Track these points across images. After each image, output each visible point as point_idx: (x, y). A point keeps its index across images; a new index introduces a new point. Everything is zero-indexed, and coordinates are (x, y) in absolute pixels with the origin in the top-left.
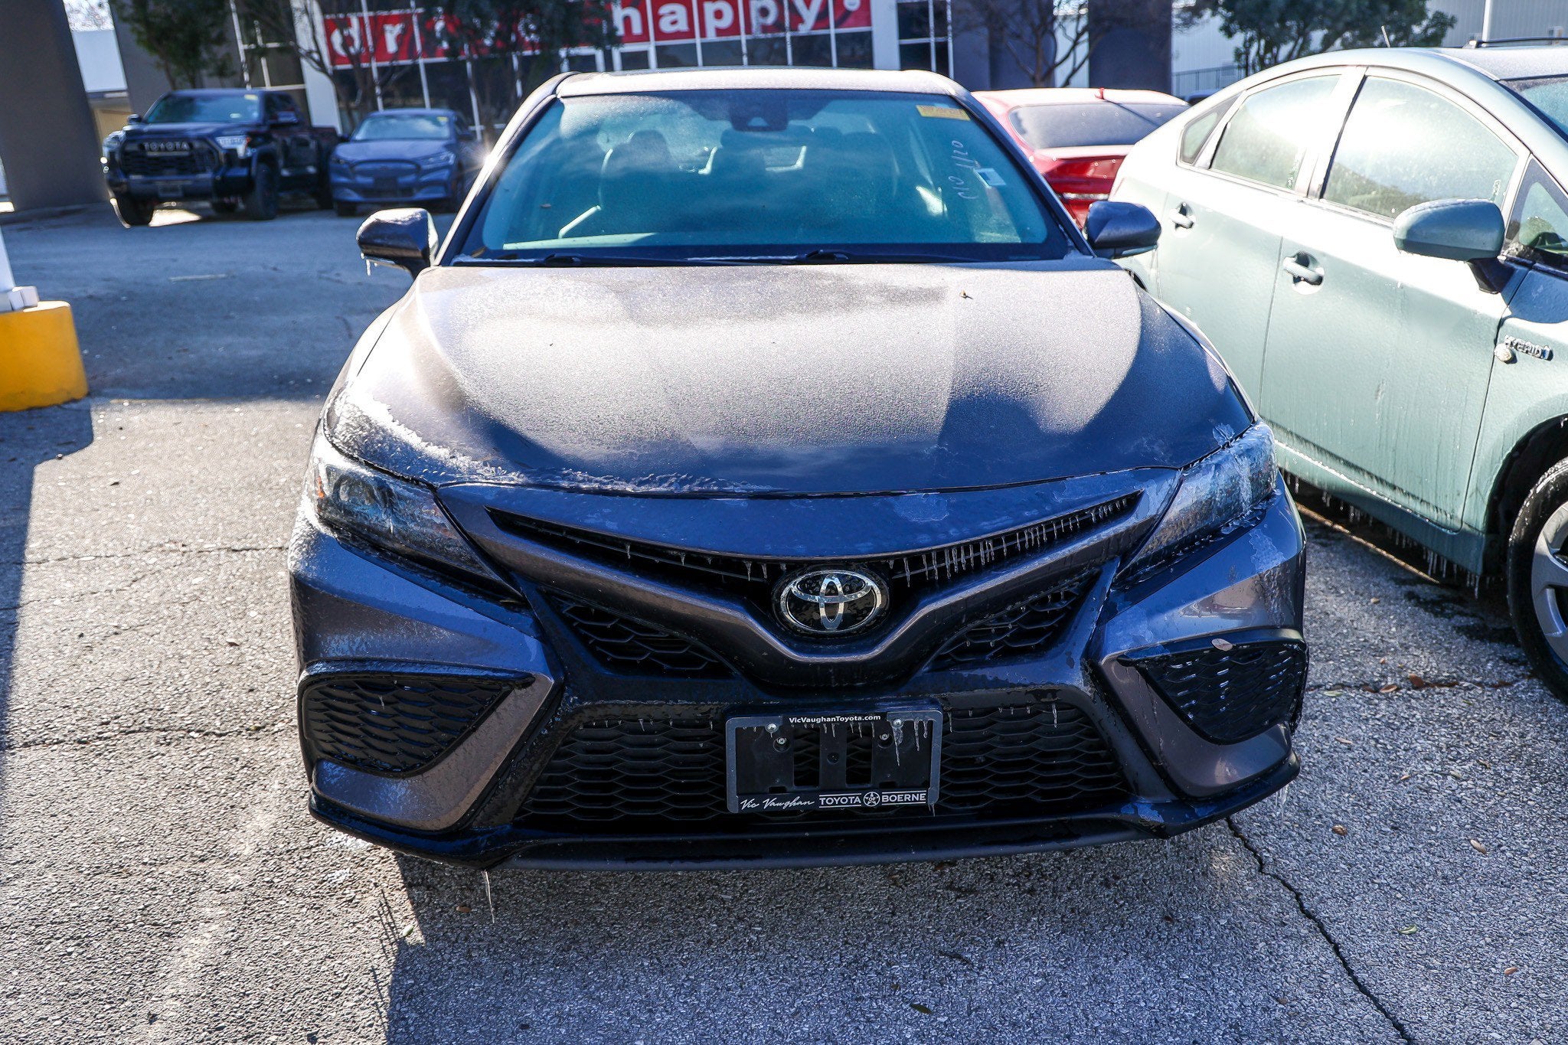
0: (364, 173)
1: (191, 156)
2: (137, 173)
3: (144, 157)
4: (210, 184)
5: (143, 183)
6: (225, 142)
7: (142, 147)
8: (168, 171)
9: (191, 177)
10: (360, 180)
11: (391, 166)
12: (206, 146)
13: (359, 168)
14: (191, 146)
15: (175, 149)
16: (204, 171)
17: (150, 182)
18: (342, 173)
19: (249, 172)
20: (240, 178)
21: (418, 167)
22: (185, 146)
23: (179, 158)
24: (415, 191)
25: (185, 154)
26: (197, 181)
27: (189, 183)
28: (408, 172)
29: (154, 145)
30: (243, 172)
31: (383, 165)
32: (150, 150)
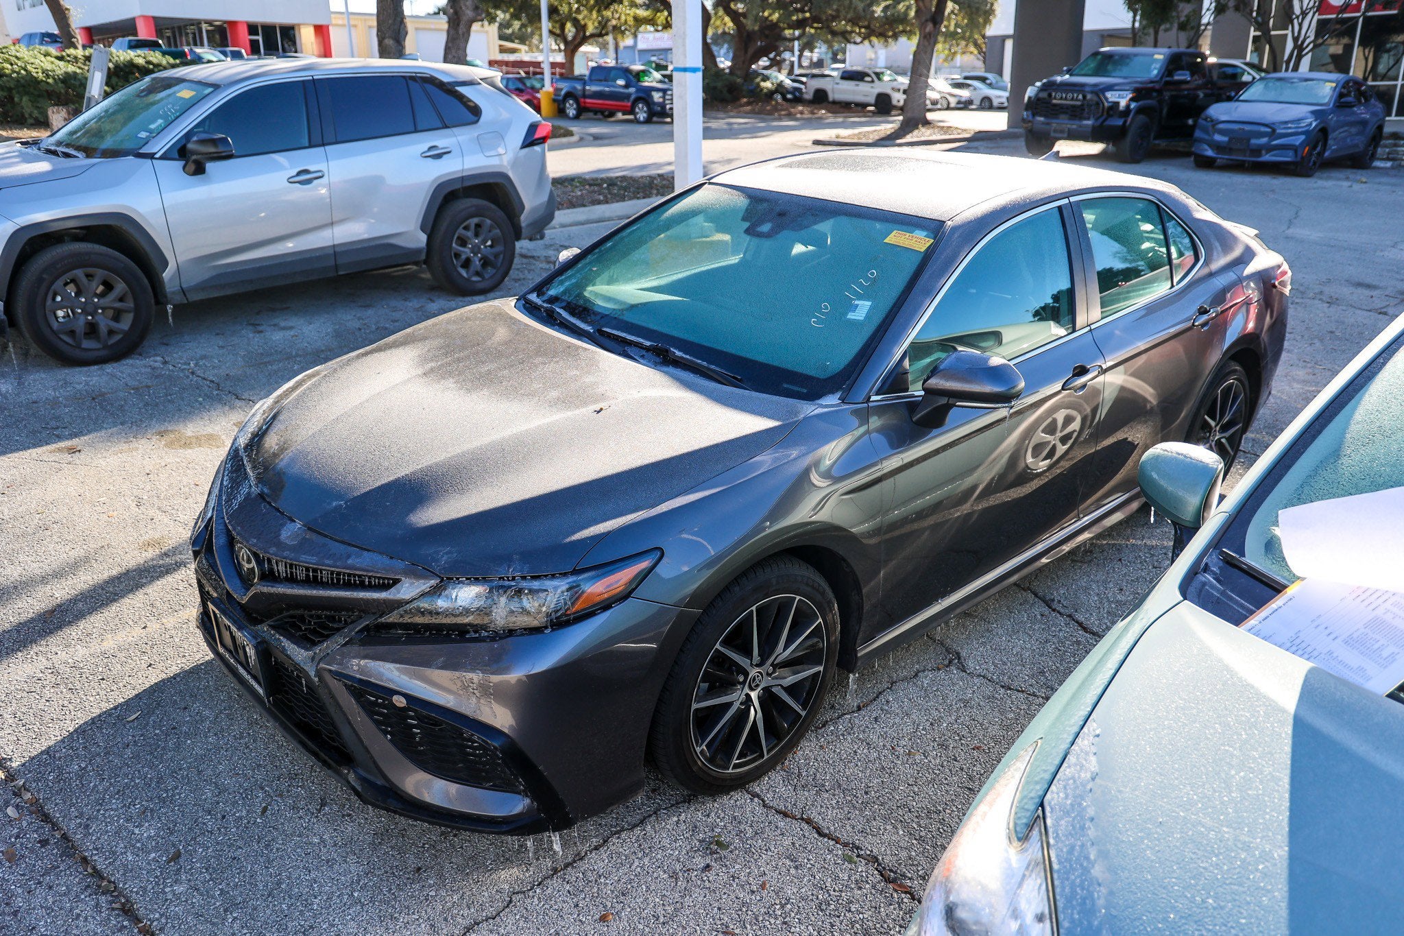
0: (1222, 132)
1: (1082, 105)
2: (1041, 116)
3: (1049, 103)
4: (1090, 130)
5: (1043, 123)
6: (1111, 96)
7: (1050, 95)
8: (1062, 116)
9: (1077, 122)
10: (1218, 137)
11: (1247, 128)
12: (1095, 98)
13: (1221, 126)
14: (1084, 97)
15: (1072, 99)
16: (1088, 119)
17: (1048, 124)
18: (1206, 131)
19: (1125, 122)
20: (1117, 127)
21: (1274, 131)
22: (1080, 97)
23: (1073, 106)
24: (1263, 152)
25: (1079, 103)
26: (1080, 126)
27: (1074, 127)
28: (1263, 135)
29: (1059, 95)
30: (1120, 122)
31: (1241, 126)
32: (1055, 98)
